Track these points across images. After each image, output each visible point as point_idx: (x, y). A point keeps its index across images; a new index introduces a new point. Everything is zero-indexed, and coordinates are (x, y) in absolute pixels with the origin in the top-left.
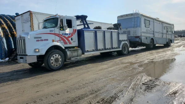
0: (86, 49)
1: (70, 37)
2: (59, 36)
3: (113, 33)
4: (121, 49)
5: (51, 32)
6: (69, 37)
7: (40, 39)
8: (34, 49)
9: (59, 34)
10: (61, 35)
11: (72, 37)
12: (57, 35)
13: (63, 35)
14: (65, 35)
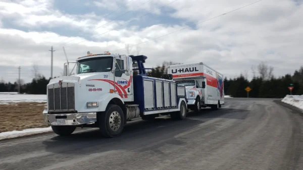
0: (146, 107)
1: (127, 87)
2: (114, 85)
3: (171, 85)
4: (179, 109)
5: (105, 79)
6: (125, 87)
7: (92, 88)
8: (86, 103)
9: (114, 82)
10: (116, 83)
11: (129, 87)
12: (112, 84)
13: (119, 84)
14: (121, 84)
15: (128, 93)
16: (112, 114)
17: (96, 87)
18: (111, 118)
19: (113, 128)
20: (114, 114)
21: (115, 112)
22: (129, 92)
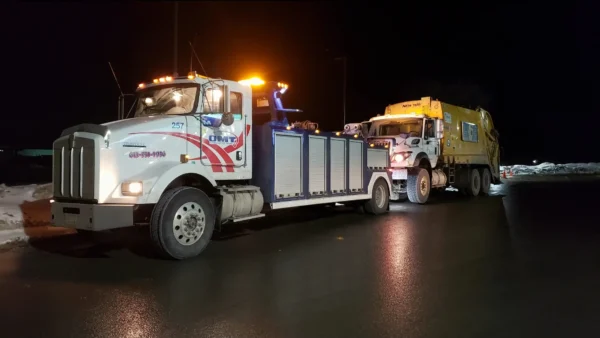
1: (233, 150)
2: (199, 145)
4: (368, 196)
5: (176, 131)
6: (230, 149)
7: (139, 150)
9: (200, 139)
10: (205, 141)
11: (241, 149)
12: (194, 142)
13: (211, 143)
14: (217, 142)
15: (236, 162)
16: (181, 209)
17: (150, 149)
18: (179, 217)
19: (184, 240)
20: (185, 209)
21: (188, 205)
22: (238, 158)
